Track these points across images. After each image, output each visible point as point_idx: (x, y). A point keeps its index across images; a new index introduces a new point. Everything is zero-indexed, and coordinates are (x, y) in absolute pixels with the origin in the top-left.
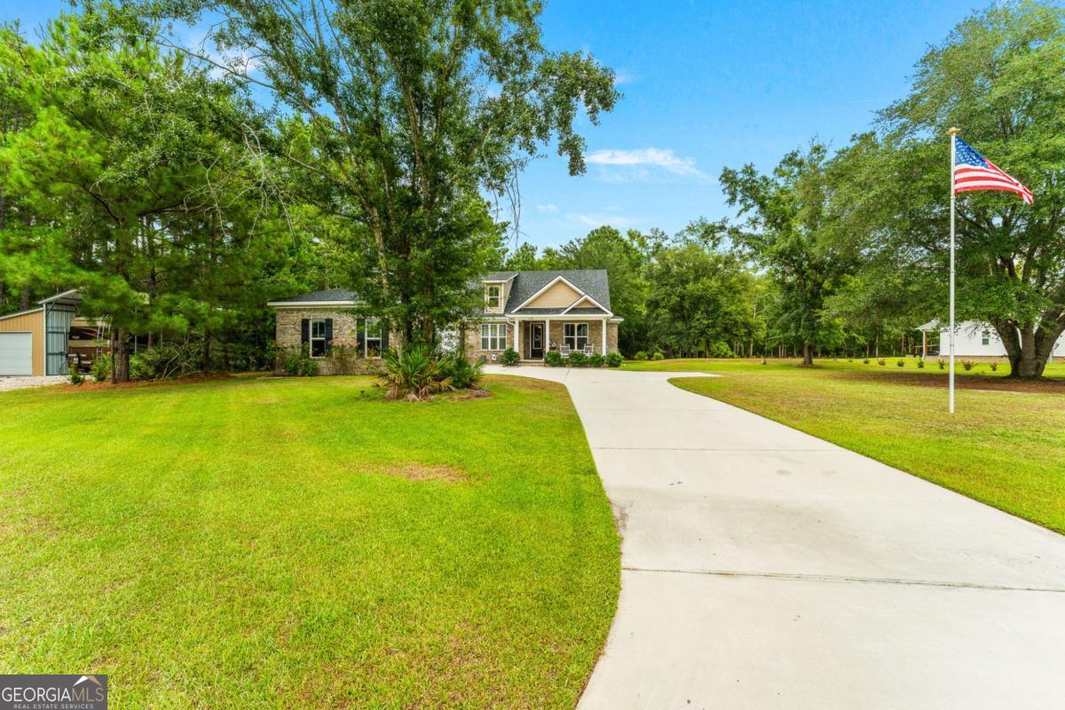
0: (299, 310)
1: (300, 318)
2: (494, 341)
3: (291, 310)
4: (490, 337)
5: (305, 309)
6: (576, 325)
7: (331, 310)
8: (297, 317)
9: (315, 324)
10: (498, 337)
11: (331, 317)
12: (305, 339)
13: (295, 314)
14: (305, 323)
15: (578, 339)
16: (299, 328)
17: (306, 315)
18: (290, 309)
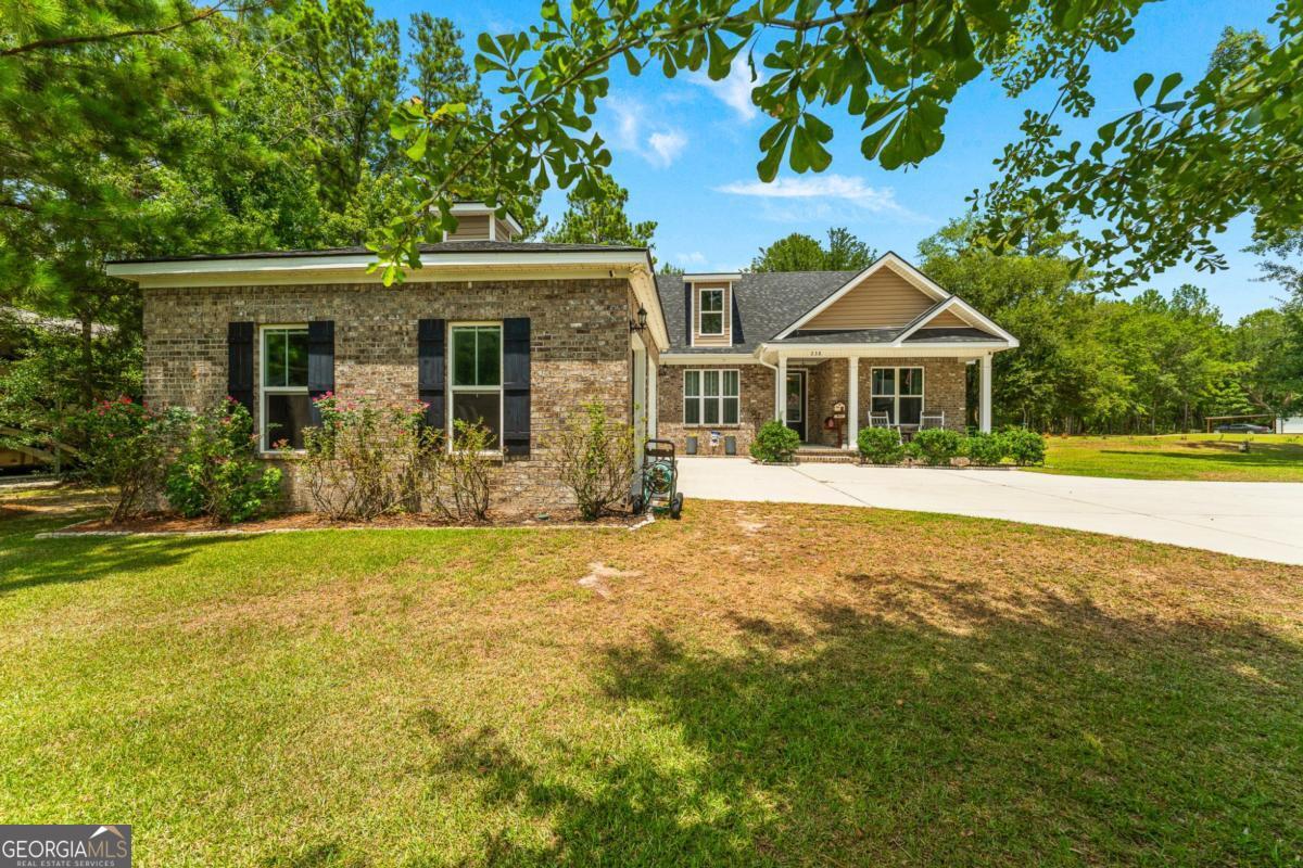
0: (219, 294)
1: (225, 317)
2: (711, 406)
3: (191, 295)
4: (702, 397)
5: (240, 291)
6: (897, 369)
7: (331, 290)
8: (214, 320)
9: (275, 344)
10: (721, 397)
11: (327, 314)
12: (240, 389)
13: (207, 306)
14: (240, 337)
15: (901, 400)
16: (222, 353)
17: (243, 310)
18: (188, 291)
